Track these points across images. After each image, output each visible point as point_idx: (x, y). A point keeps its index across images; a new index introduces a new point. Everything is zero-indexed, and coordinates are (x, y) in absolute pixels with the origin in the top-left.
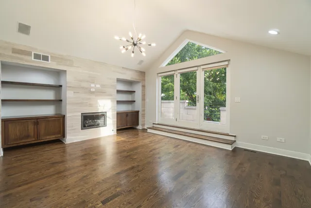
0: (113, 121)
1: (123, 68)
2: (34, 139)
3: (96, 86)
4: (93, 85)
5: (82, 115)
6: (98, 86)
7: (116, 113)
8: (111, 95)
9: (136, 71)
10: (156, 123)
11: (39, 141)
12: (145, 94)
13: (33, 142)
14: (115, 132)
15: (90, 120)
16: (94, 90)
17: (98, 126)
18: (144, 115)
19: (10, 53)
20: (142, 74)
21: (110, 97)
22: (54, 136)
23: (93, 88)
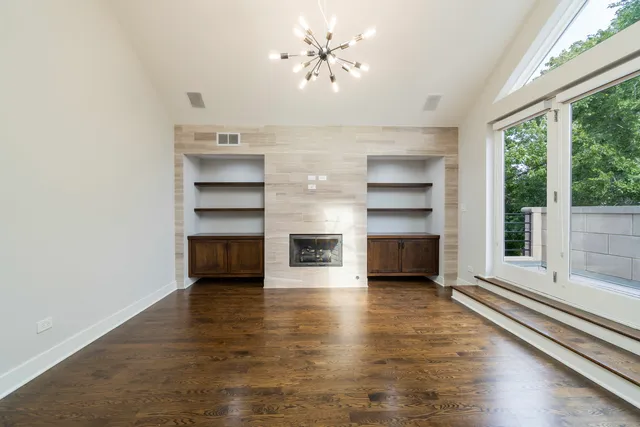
0: (359, 257)
1: (385, 128)
2: (223, 271)
3: (317, 178)
4: (311, 178)
5: (290, 238)
6: (323, 178)
7: (365, 237)
8: (352, 197)
9: (426, 130)
10: (486, 277)
11: (230, 276)
12: (456, 191)
13: (221, 276)
14: (364, 283)
15: (310, 249)
16: (314, 187)
17: (326, 262)
18: (453, 249)
19: (192, 141)
20: (449, 134)
21: (352, 201)
22: (249, 272)
23: (312, 182)
